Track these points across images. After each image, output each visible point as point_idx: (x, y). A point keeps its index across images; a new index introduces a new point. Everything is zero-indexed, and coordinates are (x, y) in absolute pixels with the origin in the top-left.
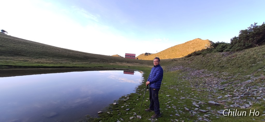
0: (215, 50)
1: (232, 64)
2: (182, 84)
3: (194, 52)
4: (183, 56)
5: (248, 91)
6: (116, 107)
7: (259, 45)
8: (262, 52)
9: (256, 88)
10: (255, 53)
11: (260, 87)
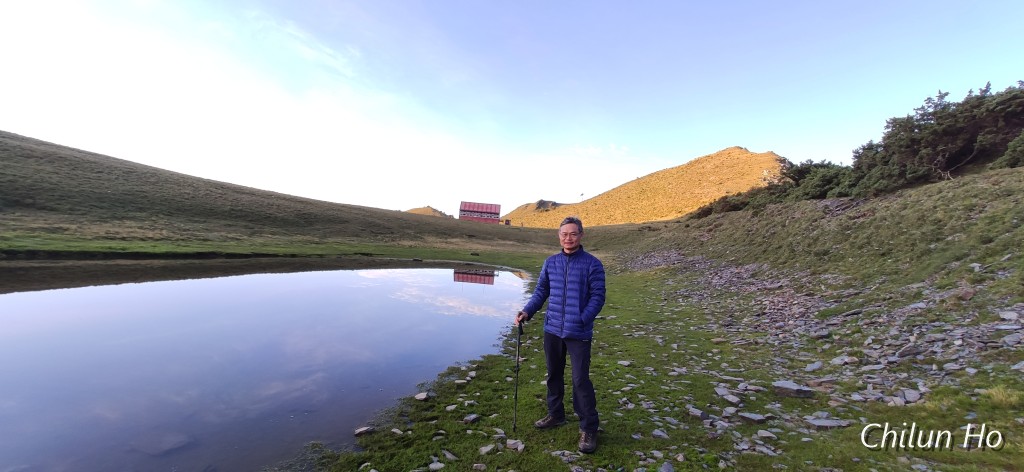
0: (799, 191)
1: (859, 242)
2: (678, 320)
3: (720, 200)
4: (680, 215)
5: (915, 342)
6: (426, 410)
7: (955, 173)
8: (964, 199)
9: (942, 332)
10: (939, 203)
11: (959, 325)
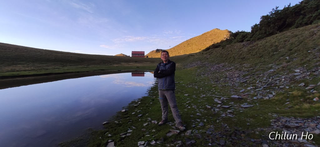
0: (236, 40)
1: (253, 54)
2: (202, 81)
3: (212, 45)
4: (200, 51)
5: (271, 81)
6: (126, 115)
7: (280, 32)
8: (284, 38)
9: (278, 77)
10: (277, 40)
11: (283, 75)
